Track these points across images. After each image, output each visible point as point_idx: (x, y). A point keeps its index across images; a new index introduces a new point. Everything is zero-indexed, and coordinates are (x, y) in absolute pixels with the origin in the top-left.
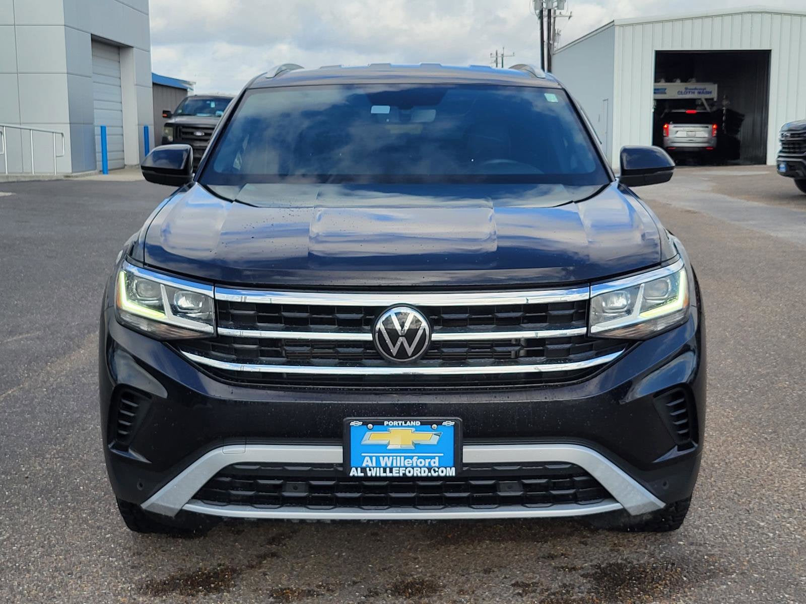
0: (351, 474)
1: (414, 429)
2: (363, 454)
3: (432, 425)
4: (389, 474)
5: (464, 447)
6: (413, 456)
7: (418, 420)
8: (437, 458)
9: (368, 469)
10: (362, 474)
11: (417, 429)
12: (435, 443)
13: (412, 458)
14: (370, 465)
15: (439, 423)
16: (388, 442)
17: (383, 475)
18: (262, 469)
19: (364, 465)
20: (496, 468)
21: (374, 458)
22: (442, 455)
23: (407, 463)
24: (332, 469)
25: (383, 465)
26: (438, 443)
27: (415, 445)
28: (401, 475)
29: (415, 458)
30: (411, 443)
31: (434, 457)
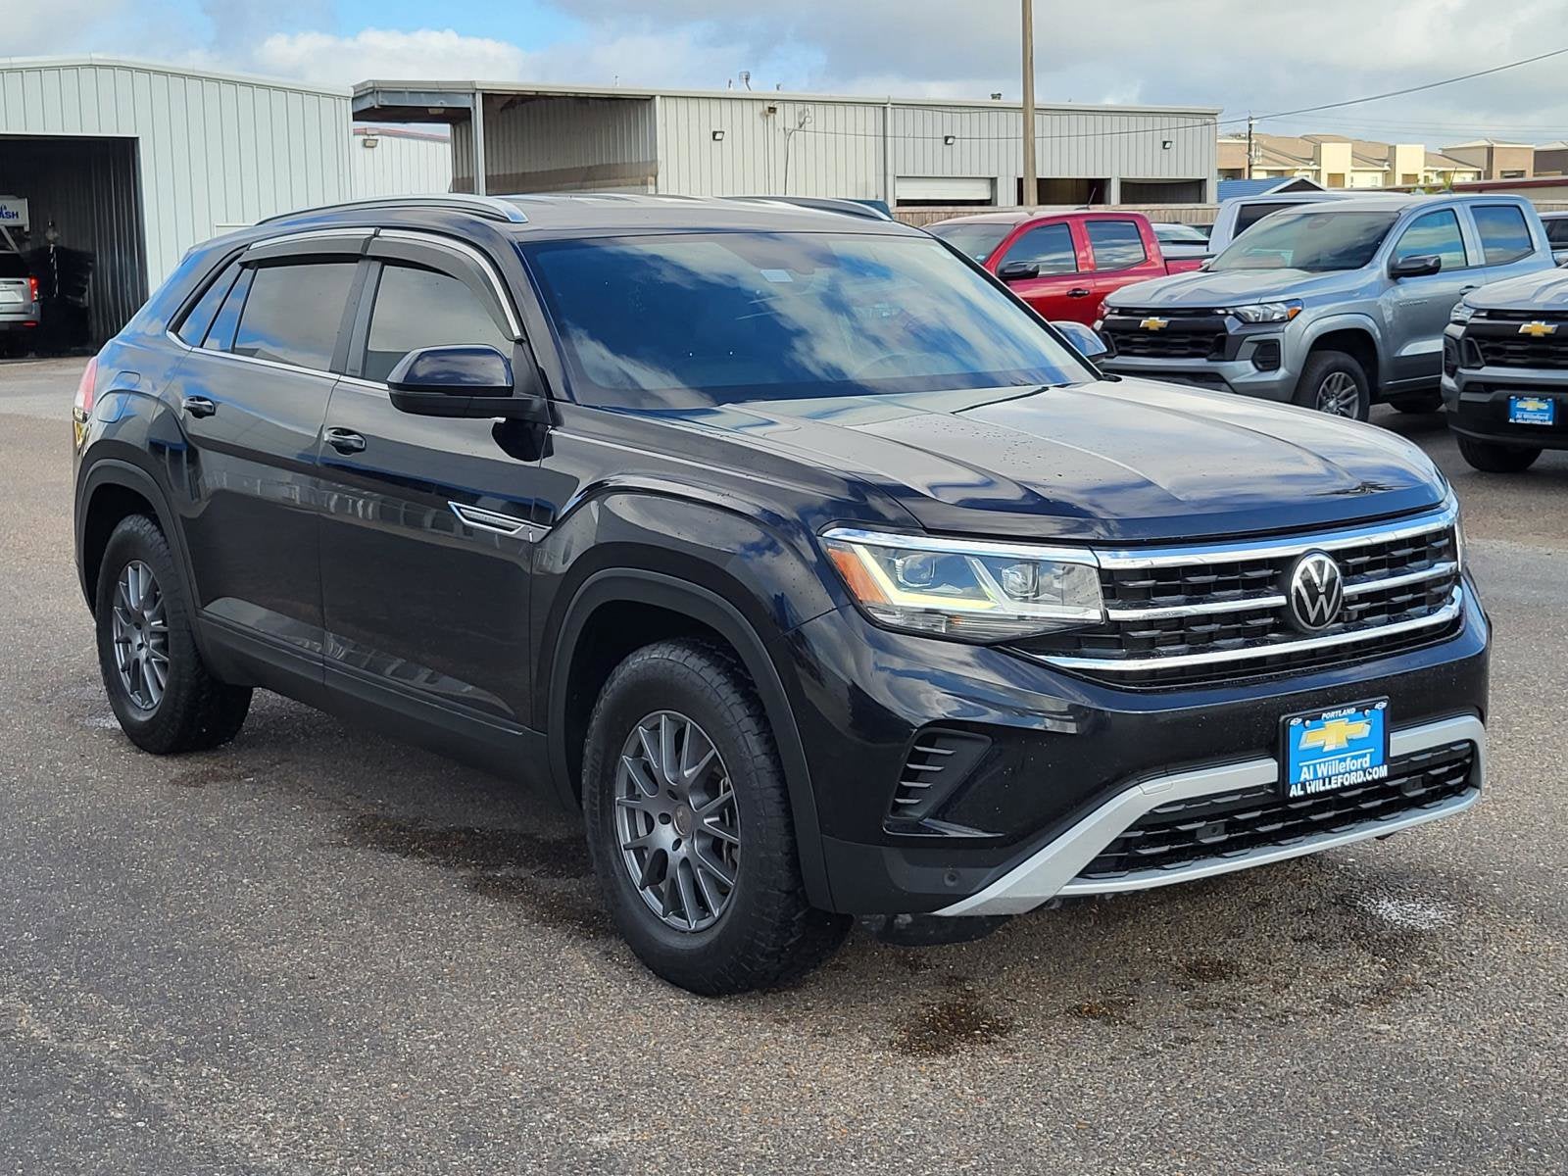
0: (1291, 795)
1: (1347, 720)
2: (1301, 764)
3: (1364, 712)
4: (1328, 787)
5: (1391, 734)
6: (1346, 758)
7: (1352, 706)
8: (1368, 755)
9: (1307, 783)
10: (1302, 793)
11: (1352, 719)
12: (1366, 734)
13: (1344, 760)
14: (1308, 778)
15: (1372, 708)
16: (1322, 742)
17: (1322, 789)
18: (1188, 809)
19: (1302, 779)
20: (1414, 759)
21: (1311, 768)
22: (1372, 750)
23: (1341, 767)
24: (1262, 793)
25: (1320, 775)
26: (1370, 734)
27: (1349, 741)
28: (1339, 785)
29: (1349, 759)
30: (1345, 739)
31: (1364, 755)
